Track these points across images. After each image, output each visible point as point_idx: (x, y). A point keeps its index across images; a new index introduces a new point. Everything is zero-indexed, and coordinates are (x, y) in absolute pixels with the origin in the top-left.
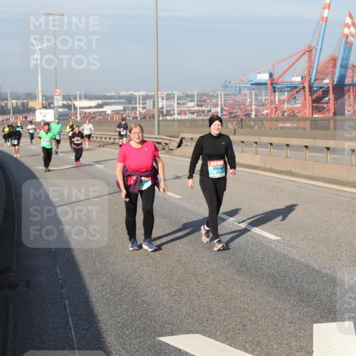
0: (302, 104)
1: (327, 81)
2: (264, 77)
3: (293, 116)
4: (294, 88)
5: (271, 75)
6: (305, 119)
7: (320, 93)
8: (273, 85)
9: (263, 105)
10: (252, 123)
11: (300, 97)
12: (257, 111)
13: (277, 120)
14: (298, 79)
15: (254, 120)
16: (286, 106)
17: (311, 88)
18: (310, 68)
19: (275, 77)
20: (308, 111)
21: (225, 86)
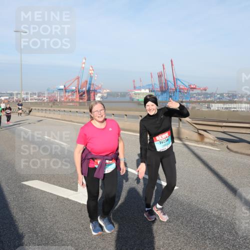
0: (76, 97)
1: (84, 89)
2: (62, 87)
3: (72, 101)
4: (72, 91)
5: (65, 86)
6: (77, 102)
7: (82, 93)
8: (66, 90)
9: (62, 97)
10: (58, 103)
11: (75, 94)
12: (60, 99)
14: (74, 88)
16: (70, 97)
17: (79, 91)
18: (78, 84)
19: (66, 87)
20: (78, 99)
21: (48, 90)
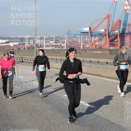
0: (105, 42)
1: (117, 31)
2: (87, 29)
3: (100, 48)
4: (101, 35)
5: (90, 29)
6: (106, 50)
7: (113, 37)
8: (91, 33)
9: (86, 43)
10: (81, 51)
11: (104, 39)
12: (83, 45)
13: (93, 50)
14: (103, 30)
15: (82, 50)
16: (97, 43)
17: (109, 35)
18: (109, 25)
19: (92, 29)
20: (107, 46)
21: (68, 34)
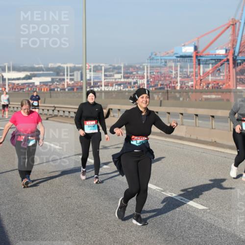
2: (189, 50)
3: (217, 88)
4: (218, 60)
5: (196, 48)
8: (198, 58)
9: (188, 77)
10: (178, 95)
11: (224, 69)
12: (182, 83)
13: (202, 92)
14: (223, 52)
15: (179, 92)
16: (210, 78)
17: (235, 60)
18: (234, 41)
19: (200, 49)
20: (232, 83)
21: (151, 59)
